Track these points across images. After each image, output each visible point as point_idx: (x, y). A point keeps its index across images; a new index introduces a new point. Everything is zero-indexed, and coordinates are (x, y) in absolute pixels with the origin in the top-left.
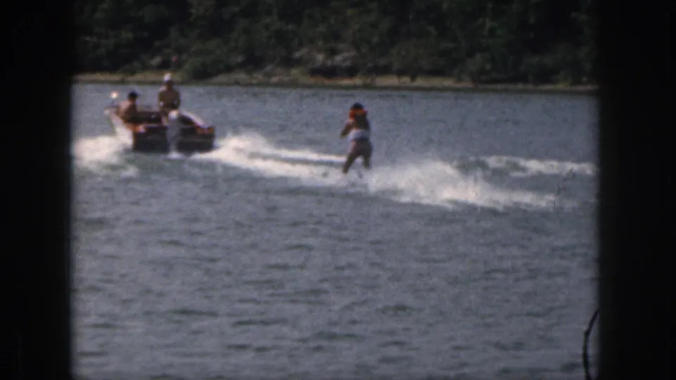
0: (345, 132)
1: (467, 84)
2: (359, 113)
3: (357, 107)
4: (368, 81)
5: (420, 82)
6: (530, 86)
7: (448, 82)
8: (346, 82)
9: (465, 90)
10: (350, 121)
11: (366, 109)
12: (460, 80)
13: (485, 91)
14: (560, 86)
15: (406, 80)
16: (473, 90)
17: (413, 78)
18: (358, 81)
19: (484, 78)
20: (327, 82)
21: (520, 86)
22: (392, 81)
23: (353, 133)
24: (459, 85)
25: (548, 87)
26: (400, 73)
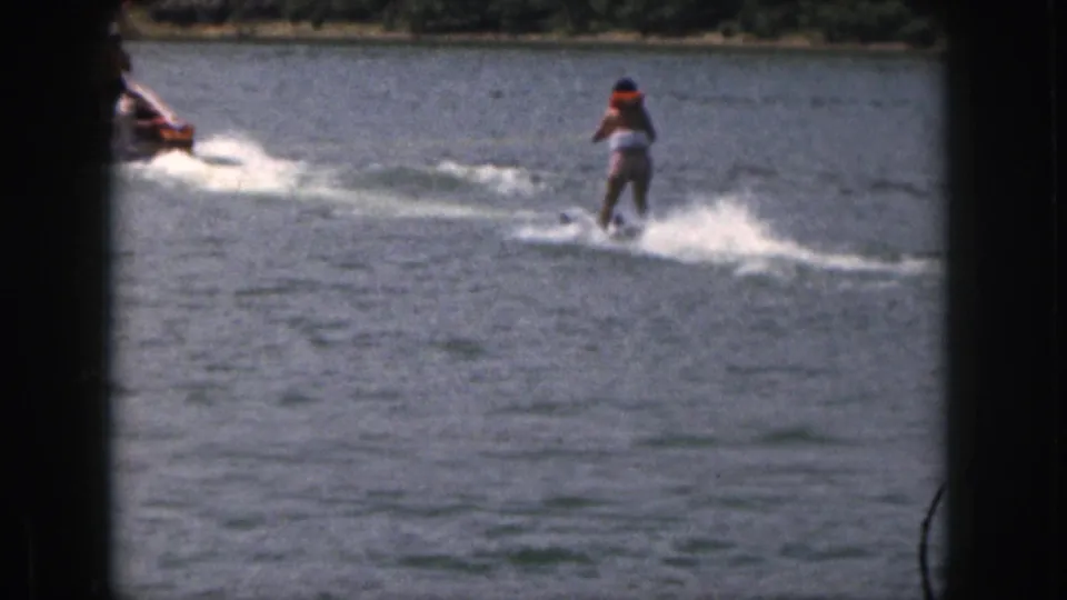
0: (602, 135)
1: (403, 34)
2: (627, 97)
3: (625, 86)
4: (246, 29)
5: (330, 31)
6: (504, 37)
7: (374, 32)
8: (212, 31)
9: (399, 43)
10: (612, 112)
11: (641, 90)
12: (390, 27)
13: (434, 45)
14: (554, 37)
15: (306, 27)
16: (415, 43)
17: (318, 24)
18: (229, 30)
19: (430, 24)
20: (178, 31)
21: (488, 37)
22: (282, 29)
23: (617, 138)
24: (392, 35)
25: (534, 38)
26: (296, 18)
